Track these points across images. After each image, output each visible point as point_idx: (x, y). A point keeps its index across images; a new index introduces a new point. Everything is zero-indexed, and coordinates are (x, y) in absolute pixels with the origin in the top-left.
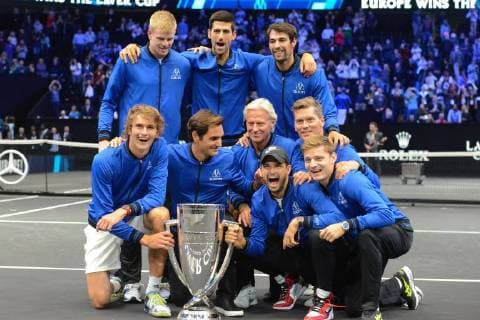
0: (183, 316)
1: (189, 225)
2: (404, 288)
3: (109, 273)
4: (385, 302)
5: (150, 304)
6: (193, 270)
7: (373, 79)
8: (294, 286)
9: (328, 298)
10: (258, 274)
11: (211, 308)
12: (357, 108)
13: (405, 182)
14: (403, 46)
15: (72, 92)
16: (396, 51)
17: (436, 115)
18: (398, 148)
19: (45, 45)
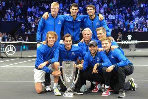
0: (65, 95)
1: (65, 67)
2: (132, 84)
3: (42, 82)
4: (126, 89)
5: (54, 91)
6: (67, 81)
7: (120, 19)
8: (98, 85)
9: (109, 88)
10: (87, 81)
11: (73, 92)
12: (115, 28)
13: (130, 50)
14: (128, 8)
15: (28, 26)
16: (126, 10)
17: (139, 30)
18: (128, 40)
19: (19, 12)
